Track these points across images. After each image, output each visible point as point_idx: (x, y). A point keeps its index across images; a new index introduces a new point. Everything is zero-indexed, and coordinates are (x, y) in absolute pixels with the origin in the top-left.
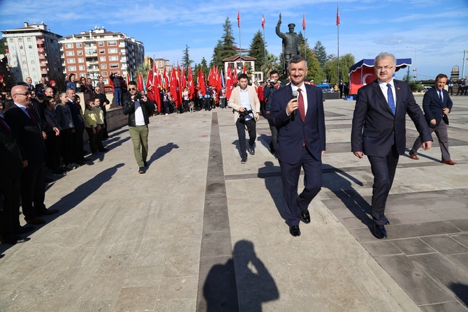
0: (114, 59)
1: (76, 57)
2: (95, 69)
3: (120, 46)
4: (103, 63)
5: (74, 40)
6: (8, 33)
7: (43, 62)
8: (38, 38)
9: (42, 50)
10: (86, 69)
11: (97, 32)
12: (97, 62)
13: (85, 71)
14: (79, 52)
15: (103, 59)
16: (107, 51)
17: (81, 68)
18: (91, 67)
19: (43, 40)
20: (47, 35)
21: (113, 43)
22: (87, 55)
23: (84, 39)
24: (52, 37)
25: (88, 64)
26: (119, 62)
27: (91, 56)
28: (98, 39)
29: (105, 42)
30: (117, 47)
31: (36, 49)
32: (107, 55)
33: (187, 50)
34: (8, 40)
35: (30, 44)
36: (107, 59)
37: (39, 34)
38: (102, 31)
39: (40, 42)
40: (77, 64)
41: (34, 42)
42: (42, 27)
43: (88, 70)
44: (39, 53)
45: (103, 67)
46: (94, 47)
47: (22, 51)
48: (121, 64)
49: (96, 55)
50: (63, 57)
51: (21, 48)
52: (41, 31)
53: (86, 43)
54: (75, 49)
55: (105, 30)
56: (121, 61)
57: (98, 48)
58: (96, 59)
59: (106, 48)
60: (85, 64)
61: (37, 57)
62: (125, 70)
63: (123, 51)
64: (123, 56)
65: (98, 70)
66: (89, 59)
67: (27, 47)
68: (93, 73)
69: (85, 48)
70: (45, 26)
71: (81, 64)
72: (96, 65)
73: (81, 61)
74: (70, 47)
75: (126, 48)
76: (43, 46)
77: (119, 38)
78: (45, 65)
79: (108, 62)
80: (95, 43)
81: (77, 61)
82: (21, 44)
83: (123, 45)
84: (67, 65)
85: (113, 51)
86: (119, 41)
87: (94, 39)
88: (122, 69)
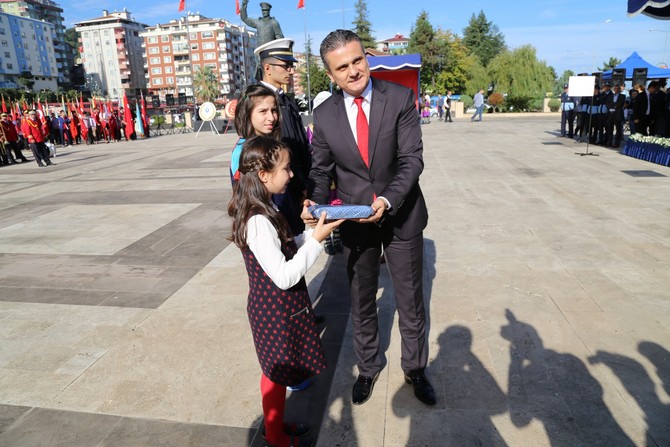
0: (210, 56)
1: (161, 55)
2: (185, 71)
3: (218, 39)
4: (196, 62)
5: (159, 32)
6: (83, 25)
7: (124, 63)
8: (117, 30)
9: (121, 46)
10: (174, 71)
11: (190, 19)
12: (188, 62)
13: (173, 75)
14: (165, 48)
15: (195, 57)
16: (201, 46)
17: (168, 70)
18: (180, 68)
19: (124, 33)
20: (128, 26)
21: (209, 34)
22: (176, 53)
23: (172, 30)
24: (136, 28)
25: (177, 64)
26: (216, 61)
27: (181, 53)
28: (191, 29)
29: (199, 33)
30: (214, 40)
31: (114, 46)
32: (202, 52)
33: (309, 43)
34: (82, 34)
35: (107, 38)
36: (201, 57)
37: (118, 25)
38: (197, 18)
39: (120, 36)
40: (163, 65)
41: (113, 36)
42: (124, 16)
43: (177, 74)
44: (119, 51)
45: (195, 68)
46: (184, 41)
47: (98, 48)
48: (220, 64)
49: (186, 52)
50: (145, 55)
51: (98, 44)
52: (121, 21)
53: (175, 36)
54: (160, 45)
55: (201, 16)
56: (220, 60)
57: (190, 42)
58: (186, 57)
59: (200, 41)
60: (172, 64)
61: (116, 57)
62: (224, 73)
63: (223, 46)
64: (223, 53)
65: (189, 73)
66: (178, 58)
67: (104, 43)
68: (183, 77)
69: (173, 42)
70: (128, 13)
71: (168, 65)
72: (188, 66)
73: (168, 60)
74: (153, 41)
75: (227, 41)
76: (123, 40)
77: (217, 27)
78: (125, 67)
79: (202, 61)
80: (185, 35)
81: (162, 60)
82: (97, 39)
83: (222, 36)
84: (151, 66)
85: (209, 46)
86: (217, 32)
87: (185, 31)
88: (221, 70)
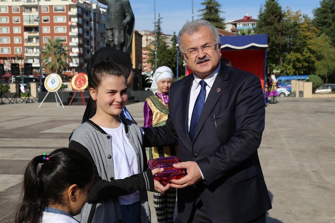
0: (61, 30)
1: (11, 25)
2: (35, 43)
3: (70, 13)
4: (46, 35)
5: (10, 2)
10: (23, 42)
12: (38, 34)
13: (22, 45)
14: (15, 18)
15: (46, 30)
16: (52, 19)
17: (17, 40)
18: (30, 39)
21: (61, 8)
22: (26, 24)
23: (24, 2)
25: (26, 35)
26: (67, 34)
27: (31, 24)
28: (43, 2)
29: (51, 6)
30: (66, 14)
32: (52, 25)
33: (159, 22)
36: (52, 30)
40: (12, 35)
43: (26, 44)
45: (45, 40)
46: (35, 13)
48: (70, 38)
49: (37, 24)
53: (26, 7)
54: (10, 15)
56: (70, 34)
57: (41, 14)
58: (36, 29)
59: (52, 14)
60: (22, 35)
62: (74, 47)
63: (75, 21)
64: (74, 27)
65: (38, 45)
66: (28, 29)
68: (32, 48)
69: (24, 14)
71: (17, 35)
72: (37, 38)
73: (17, 30)
74: (3, 11)
75: (78, 16)
77: (69, 2)
79: (52, 34)
80: (36, 7)
81: (12, 30)
83: (74, 11)
85: (60, 19)
86: (69, 7)
88: (71, 44)
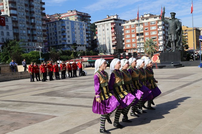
0: (154, 33)
1: (131, 34)
2: (142, 41)
3: (158, 24)
4: (147, 36)
5: (130, 23)
6: (98, 22)
7: (114, 38)
8: (112, 24)
9: (113, 30)
11: (145, 16)
12: (143, 36)
13: (135, 42)
14: (132, 30)
15: (146, 34)
16: (149, 29)
17: (133, 41)
18: (139, 39)
19: (115, 25)
20: (117, 22)
21: (154, 22)
22: (137, 32)
23: (136, 22)
24: (120, 22)
25: (137, 37)
26: (157, 35)
27: (140, 32)
28: (145, 21)
29: (149, 22)
30: (156, 25)
31: (110, 30)
32: (150, 31)
34: (98, 26)
35: (108, 27)
36: (149, 34)
37: (113, 21)
38: (148, 15)
39: (113, 26)
40: (131, 38)
41: (110, 26)
42: (115, 17)
43: (137, 42)
44: (112, 33)
46: (141, 27)
47: (104, 32)
48: (158, 37)
49: (142, 32)
50: (123, 34)
51: (103, 30)
52: (114, 19)
53: (137, 24)
54: (130, 29)
55: (150, 14)
56: (158, 34)
57: (144, 27)
58: (142, 34)
59: (149, 26)
60: (135, 38)
61: (111, 35)
62: (161, 41)
63: (161, 28)
64: (160, 31)
65: (143, 41)
66: (138, 35)
67: (106, 29)
68: (140, 43)
69: (136, 28)
70: (117, 16)
71: (133, 38)
72: (143, 38)
73: (133, 36)
74: (127, 27)
75: (163, 25)
76: (114, 28)
77: (158, 19)
78: (114, 40)
80: (142, 24)
81: (131, 36)
82: (104, 28)
83: (160, 23)
84: (126, 39)
85: (153, 28)
86: (158, 21)
87: (143, 22)
88: (159, 40)
